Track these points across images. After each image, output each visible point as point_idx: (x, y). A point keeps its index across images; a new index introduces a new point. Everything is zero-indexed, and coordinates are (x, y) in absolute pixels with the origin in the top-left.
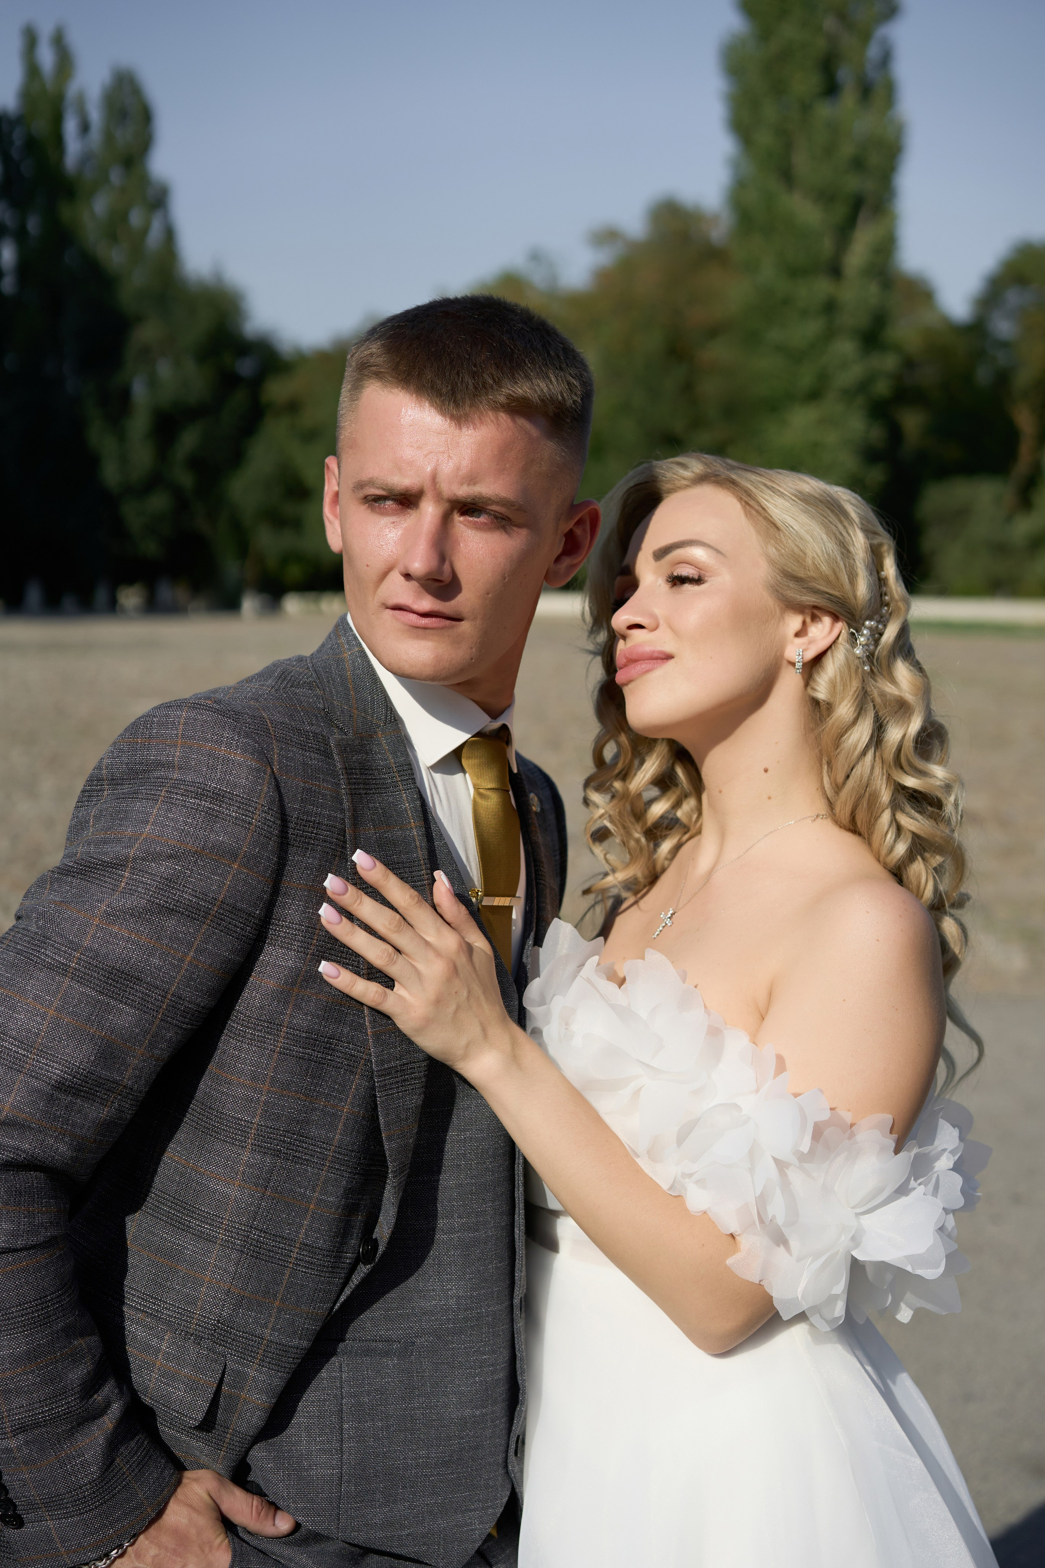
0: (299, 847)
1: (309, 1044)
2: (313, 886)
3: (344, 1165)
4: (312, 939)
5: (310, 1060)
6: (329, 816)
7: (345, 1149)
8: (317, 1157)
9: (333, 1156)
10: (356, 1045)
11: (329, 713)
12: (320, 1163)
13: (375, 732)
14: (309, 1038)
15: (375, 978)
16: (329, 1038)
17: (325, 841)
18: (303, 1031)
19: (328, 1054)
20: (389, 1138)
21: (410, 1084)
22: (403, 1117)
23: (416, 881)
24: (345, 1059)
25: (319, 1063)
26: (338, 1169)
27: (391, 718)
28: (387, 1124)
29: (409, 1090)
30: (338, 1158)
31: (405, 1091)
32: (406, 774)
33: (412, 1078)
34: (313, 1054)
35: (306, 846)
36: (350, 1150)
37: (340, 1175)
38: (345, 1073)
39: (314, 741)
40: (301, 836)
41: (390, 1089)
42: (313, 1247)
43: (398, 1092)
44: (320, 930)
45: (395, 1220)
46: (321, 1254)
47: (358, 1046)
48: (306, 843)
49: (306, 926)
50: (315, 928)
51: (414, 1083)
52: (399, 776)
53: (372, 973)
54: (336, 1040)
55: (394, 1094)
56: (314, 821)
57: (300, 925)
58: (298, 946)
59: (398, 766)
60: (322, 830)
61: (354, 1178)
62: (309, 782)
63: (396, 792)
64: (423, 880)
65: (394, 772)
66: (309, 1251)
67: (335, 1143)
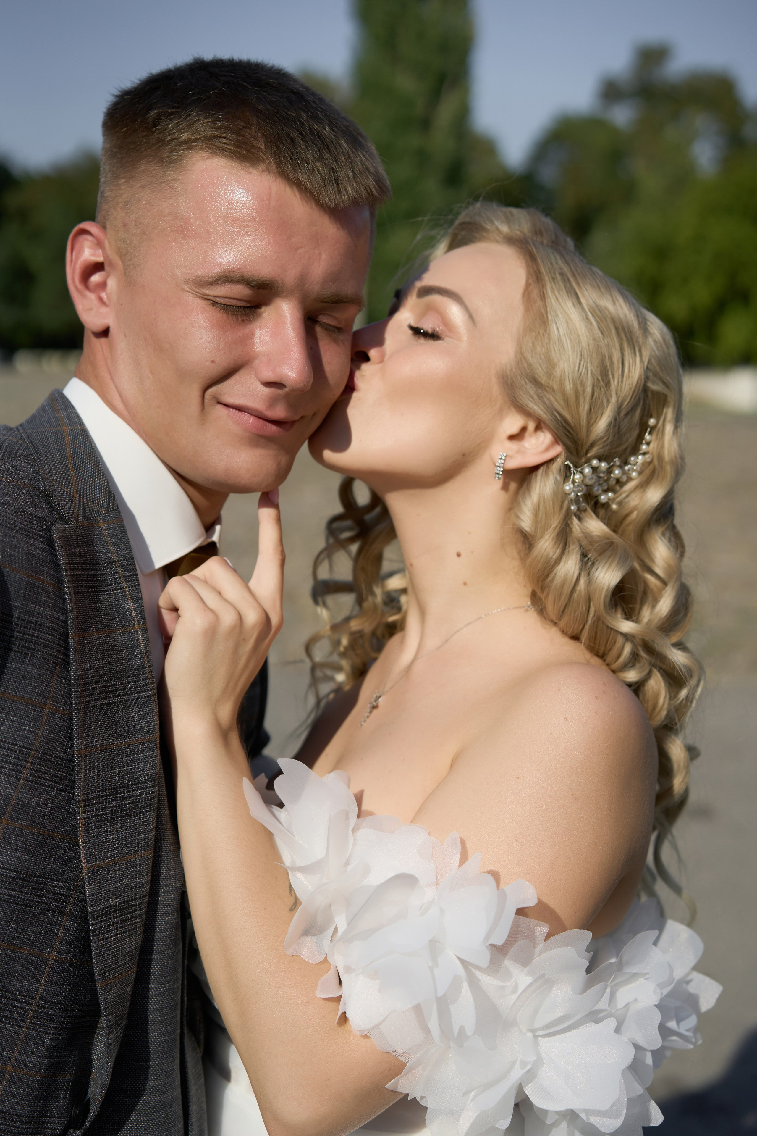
0: (18, 652)
1: (16, 885)
2: (31, 698)
3: (47, 1020)
4: (26, 761)
5: (15, 903)
6: (51, 617)
7: (49, 1001)
8: (17, 1013)
9: (35, 1010)
10: (65, 882)
11: (50, 497)
12: (20, 1020)
13: (96, 521)
14: (17, 878)
15: (92, 804)
16: (39, 877)
17: (46, 646)
18: (11, 870)
19: (36, 895)
20: (105, 989)
21: (130, 924)
22: (122, 962)
23: (140, 692)
24: (54, 899)
25: (26, 906)
26: (40, 1024)
27: (113, 505)
28: (102, 972)
29: (129, 931)
30: (41, 1012)
31: (124, 932)
32: (130, 570)
33: (133, 917)
34: (20, 896)
35: (25, 650)
36: (55, 1002)
37: (43, 1032)
38: (52, 916)
39: (38, 526)
40: (21, 640)
41: (107, 932)
42: (10, 1114)
43: (117, 935)
44: (36, 751)
45: (109, 1082)
46: (19, 1121)
47: (68, 883)
48: (25, 647)
49: (20, 746)
50: (30, 749)
51: (135, 923)
52: (122, 571)
53: (88, 799)
54: (46, 878)
55: (111, 937)
56: (36, 622)
57: (13, 744)
58: (10, 769)
59: (121, 560)
60: (44, 633)
61: (60, 1034)
62: (32, 576)
63: (118, 590)
64: (148, 690)
65: (116, 567)
66: (5, 1119)
67: (39, 995)
